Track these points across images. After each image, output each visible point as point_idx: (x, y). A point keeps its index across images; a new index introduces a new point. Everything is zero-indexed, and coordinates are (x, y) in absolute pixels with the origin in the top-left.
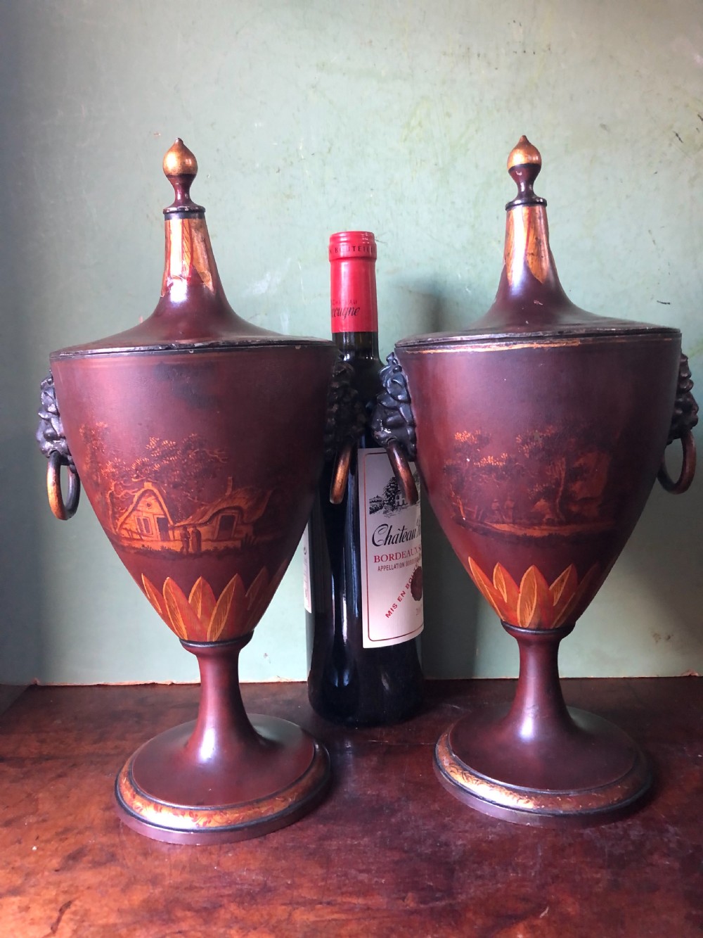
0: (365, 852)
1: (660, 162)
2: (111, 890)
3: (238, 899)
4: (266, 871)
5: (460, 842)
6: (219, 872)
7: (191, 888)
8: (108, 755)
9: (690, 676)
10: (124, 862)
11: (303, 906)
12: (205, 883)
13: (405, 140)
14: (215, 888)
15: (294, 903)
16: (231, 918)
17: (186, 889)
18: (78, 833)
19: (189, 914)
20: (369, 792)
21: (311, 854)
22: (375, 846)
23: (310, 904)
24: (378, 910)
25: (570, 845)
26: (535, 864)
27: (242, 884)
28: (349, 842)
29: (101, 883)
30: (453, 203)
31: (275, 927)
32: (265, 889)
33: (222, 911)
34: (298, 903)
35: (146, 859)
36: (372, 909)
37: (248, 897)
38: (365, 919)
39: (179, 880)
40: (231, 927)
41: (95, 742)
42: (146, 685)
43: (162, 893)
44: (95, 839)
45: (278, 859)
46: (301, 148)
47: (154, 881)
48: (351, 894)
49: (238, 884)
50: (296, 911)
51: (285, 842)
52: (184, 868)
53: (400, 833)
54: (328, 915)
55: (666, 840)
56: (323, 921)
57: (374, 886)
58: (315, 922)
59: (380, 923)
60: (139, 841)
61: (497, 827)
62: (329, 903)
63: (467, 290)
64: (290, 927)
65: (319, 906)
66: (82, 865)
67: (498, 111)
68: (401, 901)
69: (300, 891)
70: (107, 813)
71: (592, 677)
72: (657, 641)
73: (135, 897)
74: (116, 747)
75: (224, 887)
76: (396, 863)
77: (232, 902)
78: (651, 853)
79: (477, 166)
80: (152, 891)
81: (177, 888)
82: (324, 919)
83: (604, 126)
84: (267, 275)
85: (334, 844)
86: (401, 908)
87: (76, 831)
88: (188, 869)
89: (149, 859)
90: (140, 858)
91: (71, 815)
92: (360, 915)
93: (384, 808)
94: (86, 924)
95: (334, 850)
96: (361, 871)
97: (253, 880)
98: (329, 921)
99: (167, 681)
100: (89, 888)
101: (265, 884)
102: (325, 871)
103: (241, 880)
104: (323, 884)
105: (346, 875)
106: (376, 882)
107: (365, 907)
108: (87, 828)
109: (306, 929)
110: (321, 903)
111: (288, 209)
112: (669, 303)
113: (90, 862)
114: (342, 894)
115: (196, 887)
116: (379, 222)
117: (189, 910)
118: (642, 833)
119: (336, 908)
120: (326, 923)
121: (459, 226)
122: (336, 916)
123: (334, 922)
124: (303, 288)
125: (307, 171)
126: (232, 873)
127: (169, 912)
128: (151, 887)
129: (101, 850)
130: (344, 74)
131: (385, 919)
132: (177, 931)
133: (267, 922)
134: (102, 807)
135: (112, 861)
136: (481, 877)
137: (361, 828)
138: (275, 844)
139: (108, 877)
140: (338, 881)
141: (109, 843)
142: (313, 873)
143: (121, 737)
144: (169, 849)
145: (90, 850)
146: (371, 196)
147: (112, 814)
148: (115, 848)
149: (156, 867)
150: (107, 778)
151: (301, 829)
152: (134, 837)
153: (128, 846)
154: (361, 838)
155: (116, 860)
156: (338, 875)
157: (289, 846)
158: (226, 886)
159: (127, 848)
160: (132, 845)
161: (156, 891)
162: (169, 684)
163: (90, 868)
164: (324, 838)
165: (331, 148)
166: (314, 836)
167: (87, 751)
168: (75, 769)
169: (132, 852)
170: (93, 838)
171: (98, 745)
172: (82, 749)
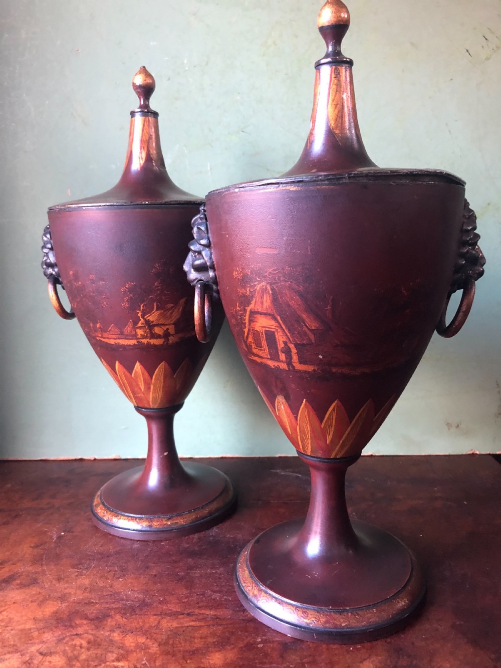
0: (220, 578)
1: (455, 71)
2: (30, 605)
3: (122, 611)
4: (146, 592)
6: (111, 591)
7: (89, 603)
8: (42, 509)
9: (473, 454)
10: (43, 585)
11: (170, 616)
12: (100, 599)
13: (264, 55)
14: (106, 603)
15: (163, 614)
16: (116, 625)
17: (85, 603)
18: (12, 564)
19: (85, 622)
21: (180, 579)
22: (228, 574)
23: (175, 615)
24: (224, 619)
27: (127, 600)
28: (209, 571)
29: (24, 600)
31: (146, 631)
32: (144, 605)
33: (110, 620)
34: (166, 614)
35: (59, 583)
36: (220, 619)
37: (130, 610)
38: (213, 625)
39: (81, 597)
40: (114, 631)
41: (34, 500)
42: (76, 460)
43: (67, 606)
44: (24, 568)
45: (155, 583)
46: (185, 61)
47: (63, 598)
48: (206, 607)
49: (124, 600)
50: (163, 620)
51: (162, 571)
52: (85, 589)
54: (188, 622)
56: (182, 627)
57: (223, 602)
58: (177, 628)
59: (224, 628)
60: (55, 570)
62: (188, 614)
64: (157, 631)
65: (180, 616)
66: (12, 586)
68: (242, 613)
69: (169, 605)
70: (35, 550)
71: (401, 454)
72: (449, 429)
73: (47, 610)
74: (48, 503)
75: (114, 603)
77: (118, 613)
80: (60, 605)
81: (79, 603)
82: (184, 625)
83: (413, 44)
85: (197, 573)
86: (241, 618)
87: (10, 563)
88: (88, 590)
89: (62, 583)
90: (54, 582)
91: (8, 551)
92: (211, 623)
93: (238, 547)
94: (9, 628)
95: (197, 577)
96: (215, 592)
97: (135, 598)
98: (188, 627)
99: (91, 457)
100: (14, 603)
101: (144, 600)
102: (189, 591)
103: (126, 597)
104: (186, 600)
105: (203, 594)
106: (225, 599)
107: (215, 617)
108: (19, 561)
109: (169, 633)
110: (183, 614)
111: (176, 108)
113: (18, 585)
114: (199, 607)
115: (93, 603)
116: (244, 117)
117: (85, 619)
119: (193, 618)
120: (184, 628)
122: (193, 623)
123: (191, 628)
124: (188, 167)
125: (190, 80)
126: (121, 592)
127: (70, 620)
128: (60, 602)
129: (28, 576)
131: (229, 626)
132: (75, 633)
133: (141, 628)
134: (32, 545)
135: (34, 583)
137: (219, 561)
138: (154, 572)
139: (29, 595)
140: (197, 598)
141: (33, 571)
142: (180, 593)
143: (53, 497)
144: (77, 576)
145: (19, 576)
146: (238, 98)
147: (39, 551)
148: (37, 574)
149: (65, 589)
150: (39, 525)
151: (175, 562)
152: (53, 567)
153: (47, 573)
154: (218, 569)
155: (37, 583)
156: (197, 594)
157: (164, 573)
158: (115, 602)
159: (46, 575)
160: (50, 573)
161: (63, 605)
162: (93, 459)
163: (17, 589)
164: (191, 568)
165: (208, 62)
166: (184, 566)
167: (26, 506)
168: (16, 519)
169: (50, 578)
170: (22, 567)
171: (35, 502)
172: (23, 505)
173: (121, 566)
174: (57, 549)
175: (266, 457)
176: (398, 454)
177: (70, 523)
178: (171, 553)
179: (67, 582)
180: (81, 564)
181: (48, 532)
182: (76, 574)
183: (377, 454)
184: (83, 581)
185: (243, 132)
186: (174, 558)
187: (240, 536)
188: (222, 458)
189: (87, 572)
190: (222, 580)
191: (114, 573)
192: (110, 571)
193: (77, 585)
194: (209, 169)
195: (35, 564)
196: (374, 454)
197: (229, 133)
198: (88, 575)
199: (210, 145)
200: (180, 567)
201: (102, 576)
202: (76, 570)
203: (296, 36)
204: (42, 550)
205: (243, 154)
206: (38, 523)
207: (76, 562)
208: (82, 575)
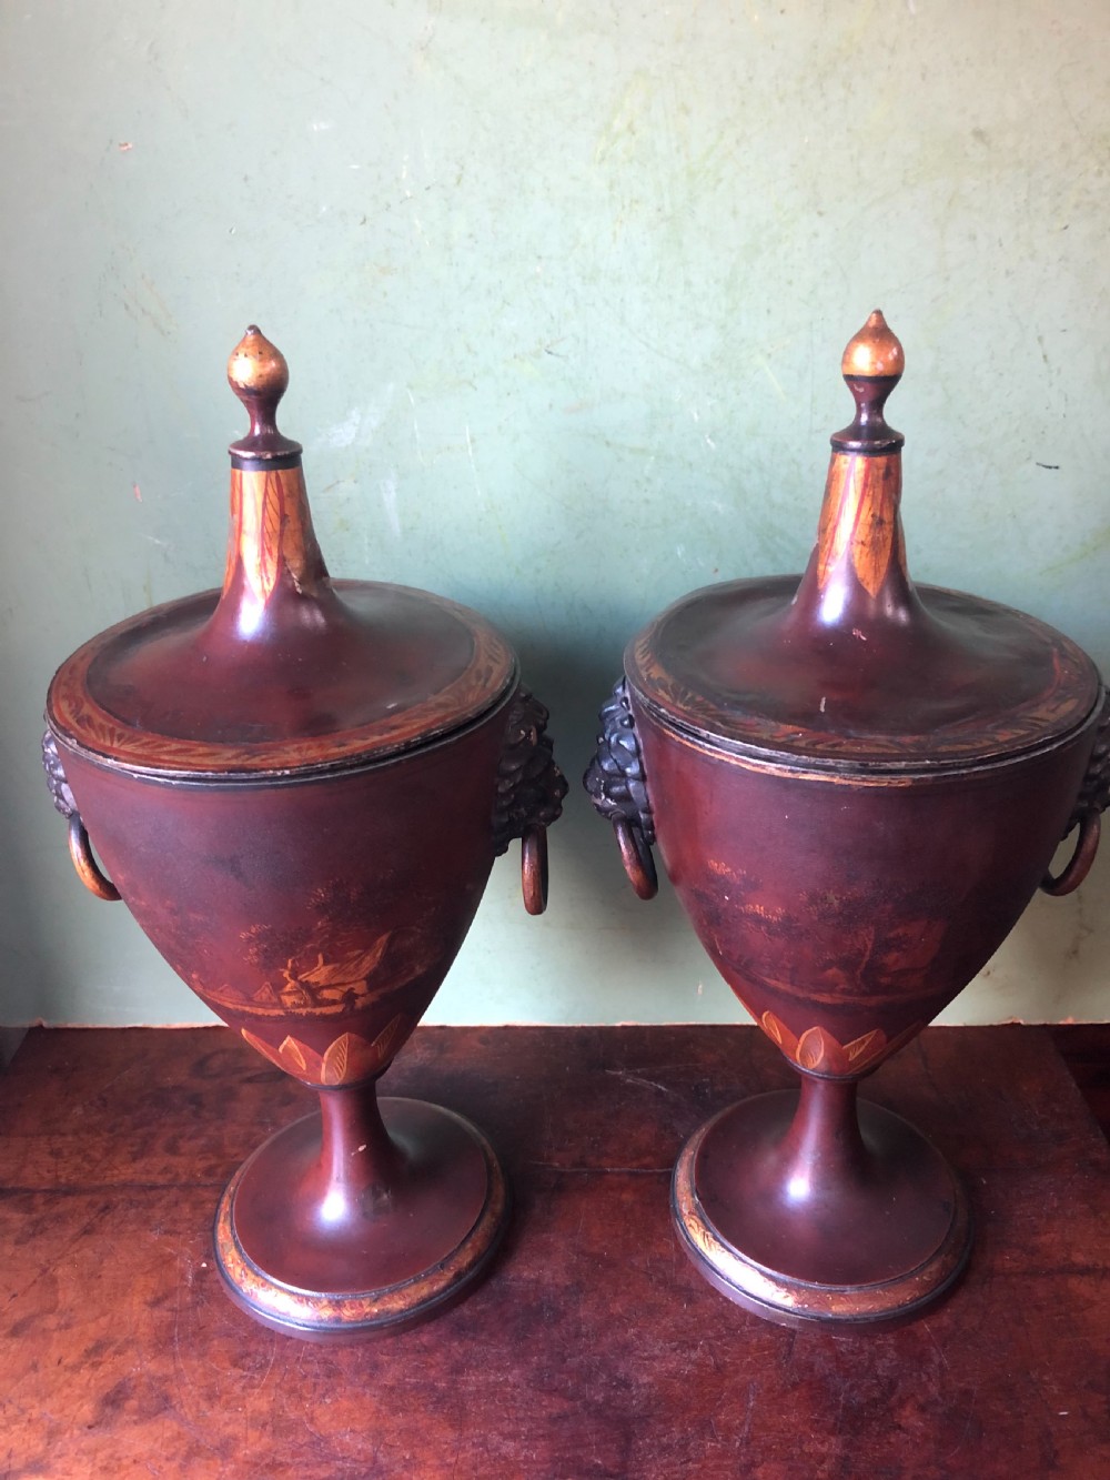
0: (514, 1398)
1: (1077, 206)
2: (166, 1468)
4: (377, 1435)
5: (645, 1379)
6: (312, 1434)
7: (274, 1465)
8: (154, 1187)
9: (1012, 1024)
10: (182, 1412)
12: (294, 1455)
14: (307, 1465)
17: (268, 1466)
18: (116, 1353)
20: (525, 1274)
22: (528, 1385)
25: (795, 1386)
26: (742, 1424)
27: (343, 1459)
28: (492, 1378)
29: (152, 1454)
30: (688, 283)
32: (375, 1469)
35: (212, 1407)
39: (258, 1449)
41: (135, 1158)
43: (234, 1473)
44: (141, 1365)
45: (395, 1410)
46: (404, 175)
47: (224, 1449)
49: (339, 1459)
51: (405, 1376)
52: (264, 1425)
53: (564, 1360)
55: (925, 1377)
57: (522, 1465)
60: (201, 1370)
61: (699, 1348)
63: (709, 441)
66: (125, 1416)
67: (782, 100)
70: (157, 1313)
74: (166, 1170)
75: (319, 1465)
76: (553, 1420)
78: (902, 1403)
79: (735, 213)
80: (221, 1469)
81: (256, 1465)
83: (979, 134)
84: (354, 413)
85: (472, 1381)
87: (113, 1349)
88: (269, 1427)
89: (218, 1408)
90: (204, 1406)
91: (104, 1314)
95: (471, 1393)
96: (506, 1436)
97: (359, 1452)
100: (135, 1462)
101: (375, 1460)
102: (457, 1435)
103: (342, 1450)
105: (484, 1443)
108: (128, 1343)
111: (385, 294)
112: (1057, 468)
113: (135, 1412)
115: (281, 1464)
116: (552, 318)
118: (894, 1363)
121: (698, 327)
124: (418, 436)
125: (417, 222)
126: (330, 1436)
128: (219, 1462)
129: (151, 1387)
130: (483, 20)
134: (148, 1298)
135: (166, 1408)
136: (665, 1449)
137: (510, 1349)
138: (388, 1380)
139: (160, 1440)
140: (473, 1455)
141: (160, 1374)
142: (442, 1440)
143: (172, 1149)
144: (244, 1388)
145: (135, 1384)
146: (539, 269)
147: (162, 1314)
148: (168, 1383)
149: (226, 1424)
150: (154, 1237)
151: (427, 1349)
152: (195, 1362)
153: (187, 1380)
154: (509, 1370)
155: (171, 1407)
156: (474, 1444)
157: (408, 1383)
158: (322, 1462)
159: (186, 1385)
160: (192, 1379)
161: (227, 1469)
163: (135, 1423)
164: (458, 1370)
165: (461, 175)
166: (445, 1364)
167: (122, 1177)
168: (108, 1217)
169: (193, 1393)
170: (138, 1363)
171: (140, 1165)
172: (116, 1172)
173: (326, 1362)
174: (198, 1309)
175: (596, 1028)
179: (227, 1406)
180: (248, 1355)
181: (175, 1258)
182: (243, 1382)
184: (256, 1402)
185: (549, 353)
187: (546, 1276)
189: (262, 1378)
191: (313, 1380)
192: (305, 1377)
193: (246, 1413)
194: (468, 440)
195: (161, 1352)
197: (515, 357)
198: (266, 1387)
199: (470, 384)
200: (438, 1364)
201: (292, 1391)
202: (241, 1371)
203: (686, 110)
204: (170, 1313)
205: (551, 406)
206: (151, 1230)
207: (238, 1350)
208: (253, 1387)
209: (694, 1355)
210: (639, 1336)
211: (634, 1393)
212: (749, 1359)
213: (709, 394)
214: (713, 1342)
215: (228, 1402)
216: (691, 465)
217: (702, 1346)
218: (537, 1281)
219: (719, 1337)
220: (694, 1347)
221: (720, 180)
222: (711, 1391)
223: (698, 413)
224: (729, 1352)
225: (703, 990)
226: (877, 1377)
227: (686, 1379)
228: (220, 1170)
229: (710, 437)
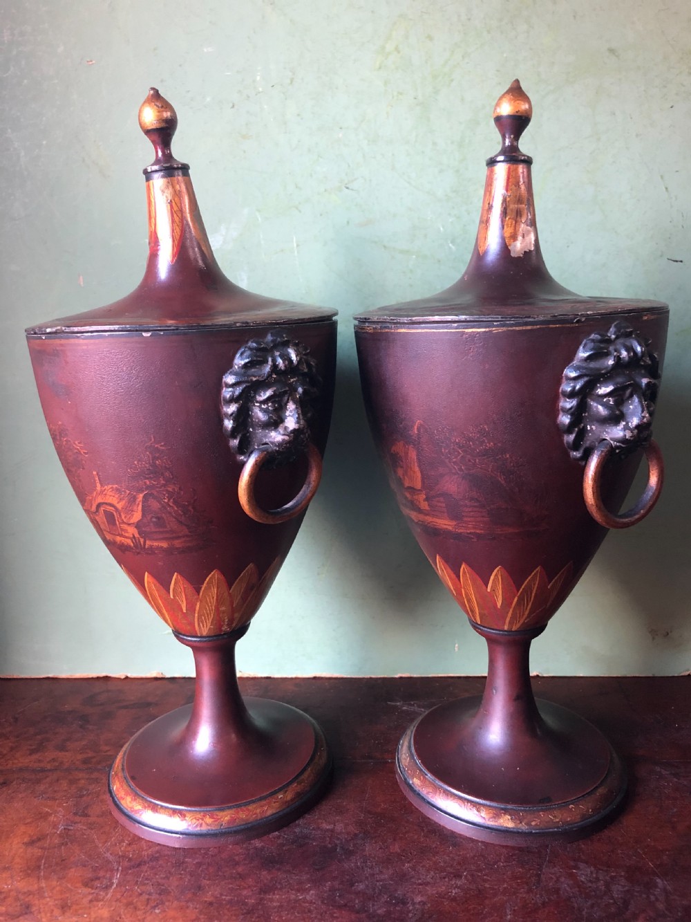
0: (310, 911)
1: (677, 94)
5: (418, 899)
8: (43, 770)
10: (39, 917)
13: (380, 68)
21: (248, 913)
22: (322, 902)
25: (545, 904)
28: (293, 897)
30: (435, 144)
35: (64, 914)
41: (32, 752)
42: (98, 678)
44: (12, 884)
45: (211, 919)
46: (258, 78)
51: (221, 895)
53: (352, 885)
55: (652, 898)
60: (58, 888)
61: (463, 877)
63: (451, 245)
67: (489, 32)
70: (30, 850)
71: (581, 675)
72: (653, 638)
74: (54, 760)
79: (462, 100)
83: (612, 51)
84: (222, 228)
85: (276, 899)
89: (68, 914)
90: (57, 912)
95: (275, 907)
99: (120, 674)
108: (4, 869)
111: (245, 152)
112: (681, 261)
113: (2, 915)
116: (349, 166)
118: (626, 888)
121: (441, 171)
124: (262, 243)
125: (265, 107)
129: (17, 899)
134: (25, 840)
135: (26, 913)
137: (309, 876)
138: (208, 898)
141: (26, 890)
143: (62, 748)
144: (91, 901)
145: (5, 898)
146: (340, 135)
147: (37, 851)
148: (31, 896)
150: (37, 801)
151: (241, 876)
152: (54, 883)
153: (46, 894)
154: (307, 890)
155: (31, 912)
157: (224, 900)
159: (45, 898)
160: (50, 894)
162: (123, 677)
164: (266, 890)
165: (293, 78)
166: (255, 886)
167: (20, 765)
168: (4, 789)
169: (50, 903)
170: (10, 882)
171: (35, 757)
172: (16, 761)
173: (159, 884)
174: (63, 847)
175: (380, 678)
176: (578, 675)
177: (85, 798)
178: (237, 858)
179: (75, 913)
180: (98, 878)
181: (51, 814)
182: (90, 897)
183: (545, 675)
184: (99, 911)
185: (347, 188)
186: (240, 869)
187: (339, 827)
188: (315, 678)
189: (107, 894)
190: (313, 916)
191: (147, 897)
192: (141, 894)
193: (90, 918)
194: (295, 245)
195: (29, 875)
196: (540, 675)
197: (326, 190)
198: (108, 901)
199: (297, 208)
200: (249, 887)
201: (128, 904)
202: (90, 889)
203: (430, 38)
204: (40, 850)
205: (348, 222)
206: (35, 798)
207: (90, 875)
208: (98, 900)
209: (459, 883)
210: (414, 868)
211: (411, 908)
212: (505, 886)
213: (449, 214)
214: (475, 873)
215: (76, 911)
216: (439, 261)
217: (466, 876)
218: (332, 831)
219: (480, 871)
220: (458, 876)
221: (452, 80)
222: (474, 908)
223: (443, 227)
224: (488, 880)
225: (458, 647)
226: (612, 898)
227: (454, 899)
228: (94, 760)
229: (452, 243)
